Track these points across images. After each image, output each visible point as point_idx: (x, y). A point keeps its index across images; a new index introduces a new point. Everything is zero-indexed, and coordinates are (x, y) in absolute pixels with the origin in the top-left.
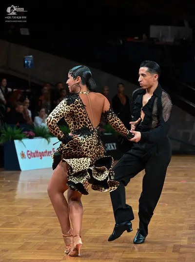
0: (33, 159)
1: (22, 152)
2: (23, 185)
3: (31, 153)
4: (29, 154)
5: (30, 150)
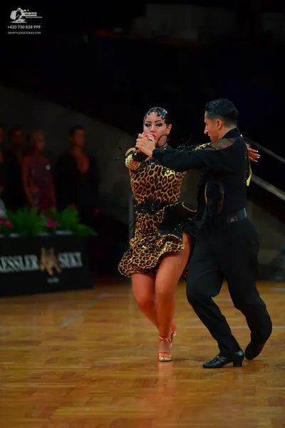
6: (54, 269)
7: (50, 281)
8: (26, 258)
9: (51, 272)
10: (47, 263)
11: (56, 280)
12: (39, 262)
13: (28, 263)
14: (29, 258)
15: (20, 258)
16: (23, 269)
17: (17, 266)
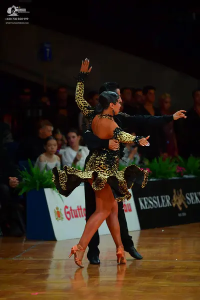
0: (74, 220)
1: (57, 208)
2: (58, 267)
3: (71, 210)
4: (68, 212)
5: (69, 206)
6: (182, 206)
7: (180, 215)
8: (162, 197)
9: (180, 209)
10: (177, 200)
11: (184, 214)
12: (172, 201)
13: (163, 201)
14: (163, 198)
15: (158, 197)
16: (160, 206)
17: (155, 204)
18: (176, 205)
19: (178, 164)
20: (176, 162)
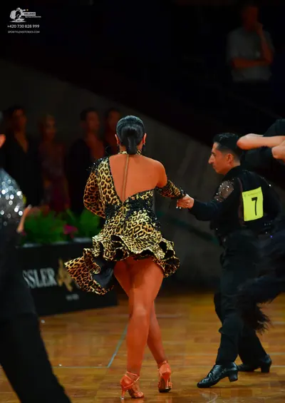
6: (73, 284)
7: (69, 298)
8: (42, 271)
9: (70, 288)
10: (65, 277)
11: (76, 297)
12: (56, 277)
13: (44, 277)
14: (44, 273)
15: (35, 272)
16: (38, 285)
17: (32, 282)
18: (64, 284)
19: (65, 222)
20: (63, 219)
